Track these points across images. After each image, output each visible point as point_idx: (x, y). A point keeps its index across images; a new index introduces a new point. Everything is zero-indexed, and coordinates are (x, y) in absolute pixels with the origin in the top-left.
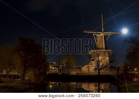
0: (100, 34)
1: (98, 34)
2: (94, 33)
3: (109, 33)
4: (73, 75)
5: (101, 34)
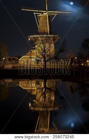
0: (42, 13)
1: (41, 12)
2: (35, 12)
3: (55, 13)
4: (9, 68)
5: (44, 13)
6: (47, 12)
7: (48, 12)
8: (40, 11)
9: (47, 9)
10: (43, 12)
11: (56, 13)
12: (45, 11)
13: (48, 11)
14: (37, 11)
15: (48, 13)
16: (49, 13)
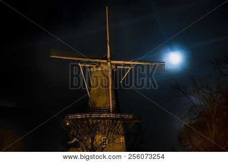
6: (109, 64)
7: (112, 62)
8: (94, 60)
9: (109, 56)
10: (100, 63)
11: (129, 65)
12: (105, 61)
13: (112, 59)
14: (86, 60)
15: (111, 64)
16: (113, 64)
